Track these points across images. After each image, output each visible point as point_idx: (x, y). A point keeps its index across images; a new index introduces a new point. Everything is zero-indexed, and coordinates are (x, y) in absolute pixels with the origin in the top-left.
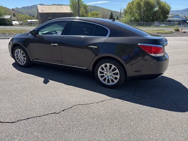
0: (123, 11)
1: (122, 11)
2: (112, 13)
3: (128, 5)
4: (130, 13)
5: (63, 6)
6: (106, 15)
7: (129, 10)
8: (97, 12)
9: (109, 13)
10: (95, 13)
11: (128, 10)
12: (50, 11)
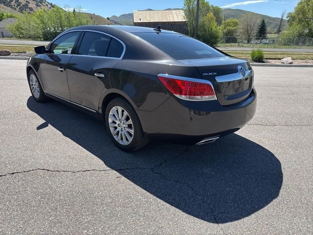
0: (287, 17)
1: (285, 18)
2: (263, 22)
3: (298, 6)
4: (300, 21)
5: (174, 11)
6: (252, 25)
7: (298, 15)
8: (236, 20)
9: (259, 22)
10: (232, 22)
11: (296, 16)
12: (151, 20)
